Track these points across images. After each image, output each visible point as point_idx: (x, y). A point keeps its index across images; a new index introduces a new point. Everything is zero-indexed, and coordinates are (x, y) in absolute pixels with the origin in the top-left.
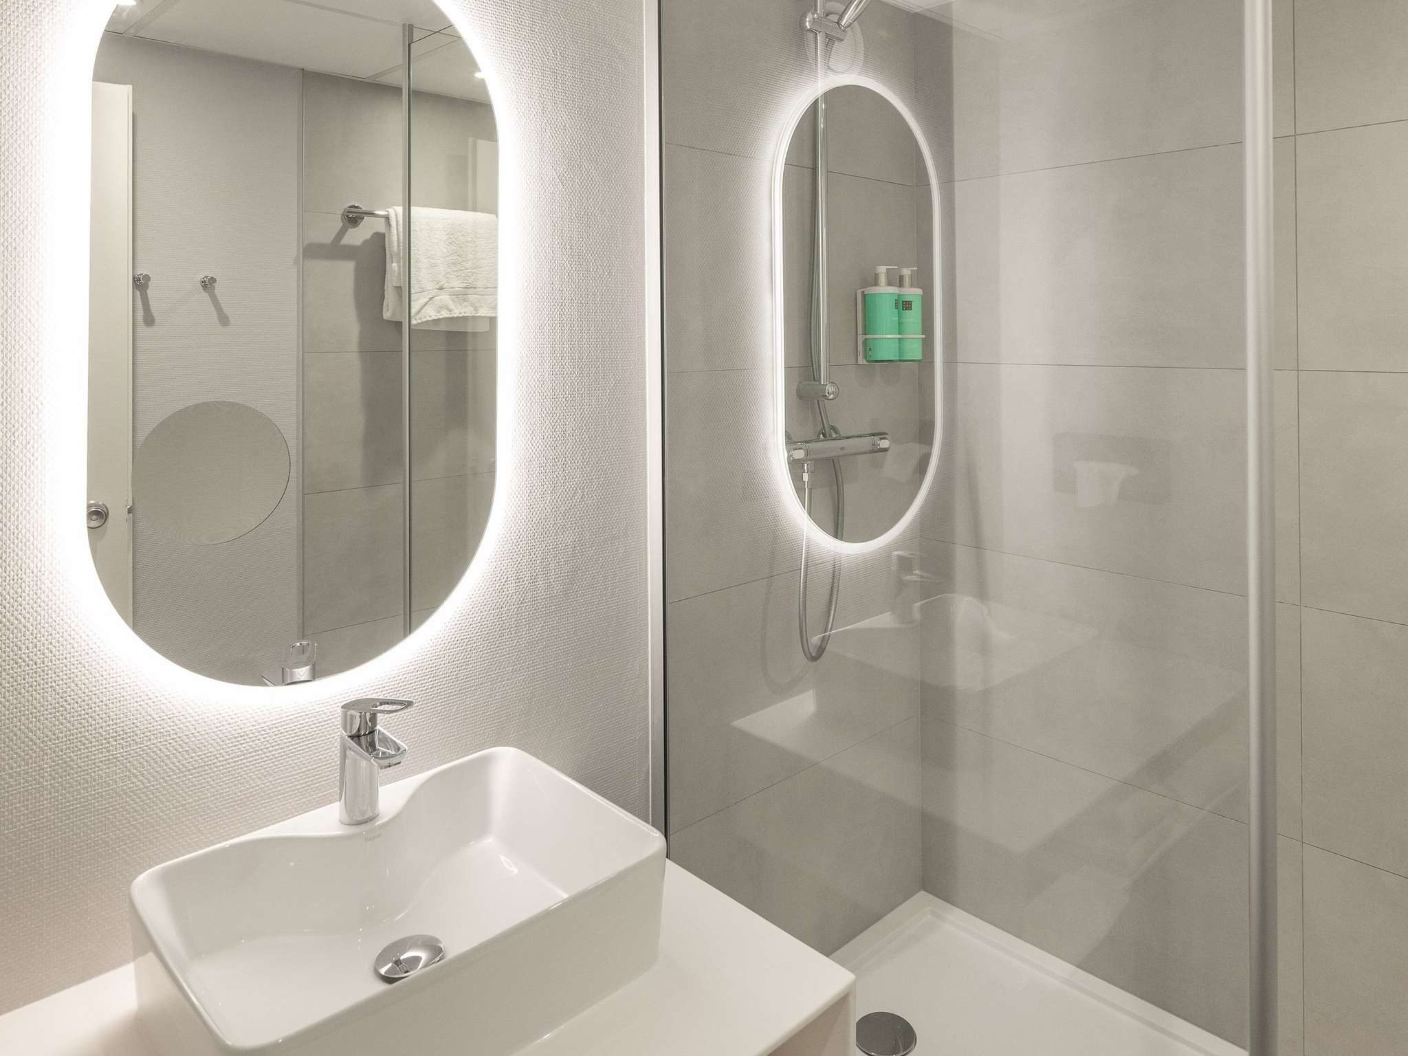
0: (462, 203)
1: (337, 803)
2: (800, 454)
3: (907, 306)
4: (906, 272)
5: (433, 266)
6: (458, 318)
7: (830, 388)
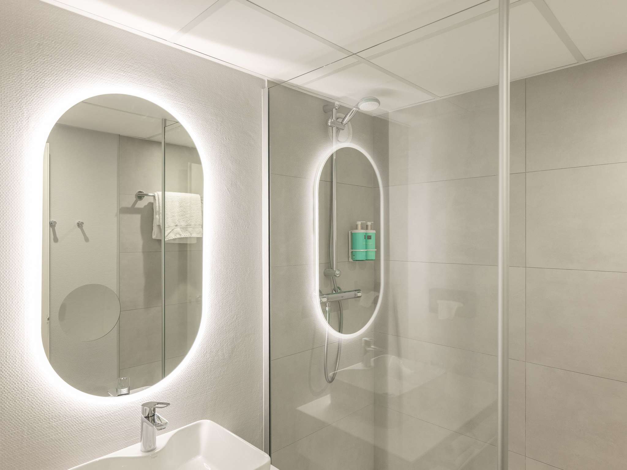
0: (185, 190)
1: (140, 443)
2: (325, 300)
3: (369, 237)
4: (369, 224)
5: (173, 216)
6: (183, 238)
7: (337, 272)
